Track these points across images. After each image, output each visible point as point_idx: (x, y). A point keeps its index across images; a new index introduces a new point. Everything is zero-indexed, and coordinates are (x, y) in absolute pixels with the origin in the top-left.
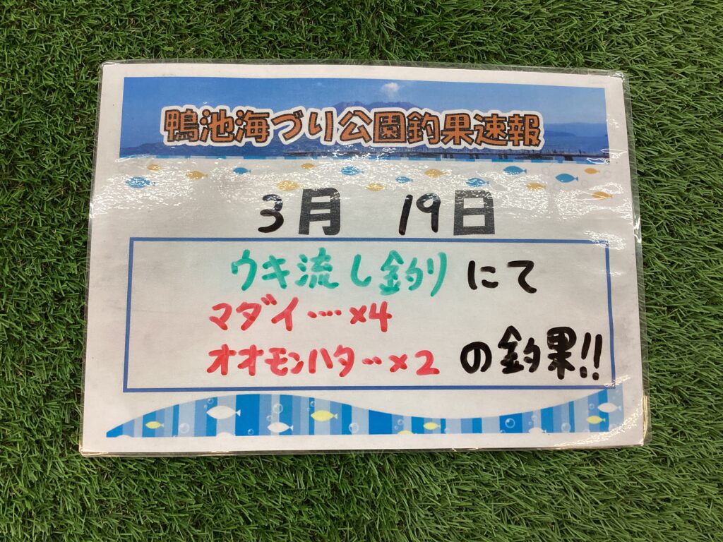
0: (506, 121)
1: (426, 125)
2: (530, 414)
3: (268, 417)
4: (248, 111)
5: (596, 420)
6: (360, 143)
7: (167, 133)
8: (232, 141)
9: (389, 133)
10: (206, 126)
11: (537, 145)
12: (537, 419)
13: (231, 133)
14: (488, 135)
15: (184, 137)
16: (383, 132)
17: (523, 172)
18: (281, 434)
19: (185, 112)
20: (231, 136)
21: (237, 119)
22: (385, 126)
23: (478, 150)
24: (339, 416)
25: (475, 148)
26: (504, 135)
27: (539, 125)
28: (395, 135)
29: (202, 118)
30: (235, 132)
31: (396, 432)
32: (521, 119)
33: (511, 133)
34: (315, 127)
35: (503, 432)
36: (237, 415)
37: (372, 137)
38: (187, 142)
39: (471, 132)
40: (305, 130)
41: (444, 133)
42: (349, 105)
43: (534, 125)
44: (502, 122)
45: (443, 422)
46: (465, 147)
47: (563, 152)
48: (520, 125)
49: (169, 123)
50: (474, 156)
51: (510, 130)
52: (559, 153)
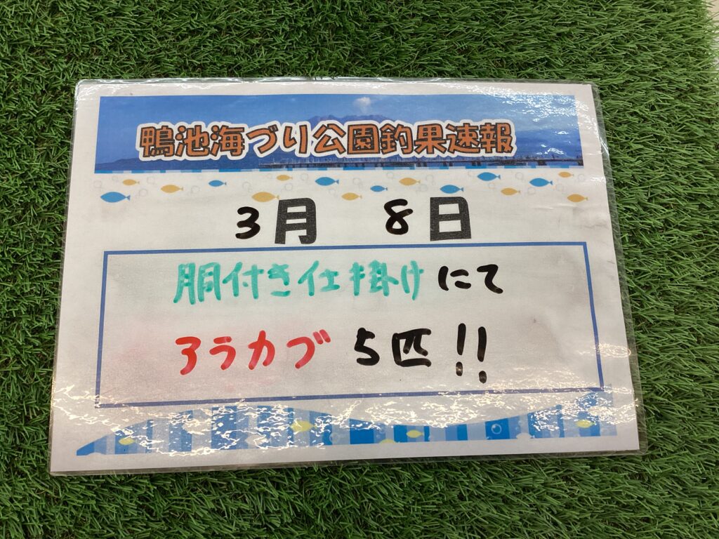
0: (478, 129)
1: (399, 136)
2: (517, 419)
4: (223, 126)
6: (334, 155)
7: (143, 148)
8: (208, 154)
9: (363, 144)
10: (181, 141)
11: (510, 152)
13: (206, 147)
14: (461, 144)
15: (160, 152)
16: (356, 144)
17: (497, 178)
19: (162, 129)
20: (206, 150)
21: (212, 134)
22: (359, 138)
23: (451, 158)
25: (448, 157)
26: (476, 143)
27: (510, 133)
28: (369, 146)
29: (177, 134)
30: (210, 146)
31: (378, 441)
32: (493, 127)
33: (482, 140)
34: (289, 140)
36: (212, 428)
37: (346, 149)
38: (162, 157)
39: (444, 141)
40: (280, 143)
41: (417, 143)
42: (322, 119)
43: (505, 133)
44: (474, 130)
45: (426, 430)
46: (438, 156)
47: (536, 158)
48: (492, 133)
49: (145, 139)
50: (448, 164)
51: (483, 138)
52: (532, 159)
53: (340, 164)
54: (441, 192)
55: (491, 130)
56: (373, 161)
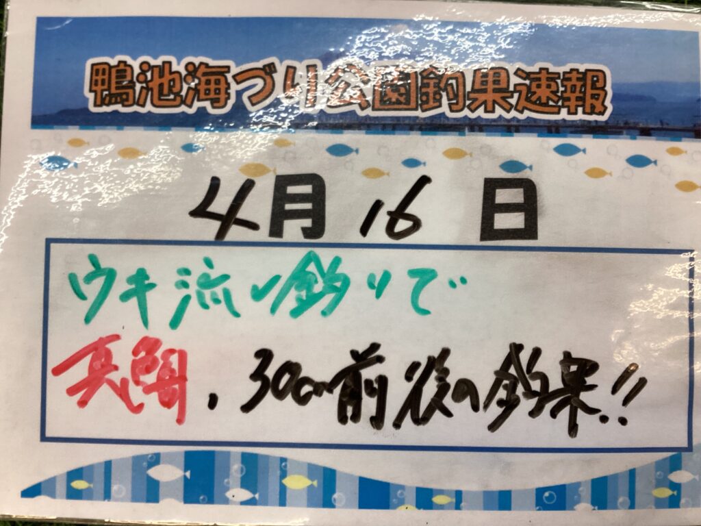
0: (559, 78)
1: (447, 84)
2: (578, 485)
3: (226, 481)
4: (201, 63)
5: (666, 493)
6: (353, 113)
7: (93, 94)
8: (180, 105)
9: (394, 97)
10: (144, 85)
11: (602, 113)
12: (586, 492)
13: (178, 94)
14: (534, 98)
15: (116, 99)
16: (386, 95)
18: (243, 503)
19: (118, 65)
20: (178, 99)
21: (186, 76)
22: (389, 86)
23: (518, 120)
24: (318, 482)
25: (514, 118)
26: (556, 99)
27: (605, 86)
28: (402, 99)
29: (139, 75)
30: (183, 93)
32: (581, 76)
33: (565, 95)
34: (291, 87)
35: (539, 510)
36: (185, 477)
37: (371, 103)
38: (119, 107)
39: (509, 95)
40: (279, 93)
41: (472, 95)
42: (340, 56)
43: (599, 85)
44: (553, 80)
45: (459, 495)
46: (500, 117)
47: (638, 124)
48: (579, 84)
49: (96, 81)
50: (513, 129)
51: (565, 91)
52: (632, 125)
53: (363, 124)
54: (500, 170)
55: (578, 79)
56: (407, 122)
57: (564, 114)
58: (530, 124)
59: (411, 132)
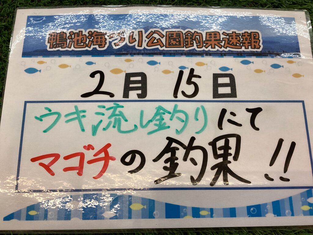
0: (240, 35)
1: (195, 38)
2: (266, 205)
3: (103, 208)
4: (95, 31)
5: (306, 208)
6: (158, 48)
7: (49, 44)
8: (86, 47)
9: (174, 42)
10: (71, 40)
11: (259, 48)
12: (270, 207)
14: (231, 43)
15: (59, 46)
16: (171, 42)
17: (252, 63)
19: (60, 33)
20: (85, 44)
21: (88, 36)
22: (172, 39)
23: (225, 51)
25: (223, 50)
26: (240, 43)
27: (259, 38)
28: (178, 43)
29: (69, 36)
30: (87, 43)
31: (183, 217)
32: (249, 34)
33: (243, 42)
34: (132, 39)
35: (249, 217)
36: (83, 207)
37: (165, 45)
38: (60, 49)
39: (221, 42)
40: (127, 41)
41: (205, 42)
42: (152, 27)
43: (256, 38)
44: (238, 36)
45: (212, 210)
46: (218, 50)
47: (274, 52)
48: (248, 37)
49: (51, 39)
50: (223, 54)
51: (243, 40)
52: (271, 52)
53: (162, 53)
56: (180, 52)
57: (243, 49)
58: (230, 53)
59: (182, 56)
